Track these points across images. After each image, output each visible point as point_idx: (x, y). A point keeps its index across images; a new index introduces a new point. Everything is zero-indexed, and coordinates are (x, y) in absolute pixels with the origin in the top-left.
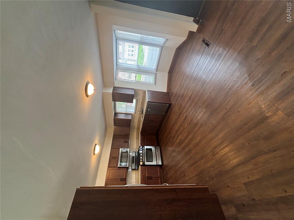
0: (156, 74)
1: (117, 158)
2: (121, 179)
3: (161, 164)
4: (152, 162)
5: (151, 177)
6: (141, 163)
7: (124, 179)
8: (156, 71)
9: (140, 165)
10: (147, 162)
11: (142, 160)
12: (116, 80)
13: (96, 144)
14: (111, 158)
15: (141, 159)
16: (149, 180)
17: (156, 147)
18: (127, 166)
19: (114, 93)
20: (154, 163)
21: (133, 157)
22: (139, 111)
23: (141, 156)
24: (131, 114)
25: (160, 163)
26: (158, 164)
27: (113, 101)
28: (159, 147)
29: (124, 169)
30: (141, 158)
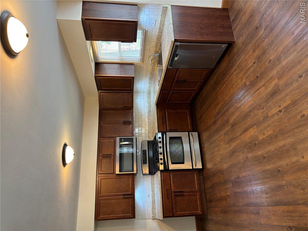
1: (112, 157)
2: (124, 195)
3: (202, 168)
4: (183, 163)
5: (182, 192)
6: (162, 167)
7: (131, 195)
9: (159, 169)
10: (172, 163)
11: (162, 161)
13: (65, 145)
14: (101, 158)
15: (161, 159)
16: (177, 198)
17: (190, 133)
18: (133, 171)
20: (187, 166)
21: (143, 151)
22: (152, 57)
23: (161, 148)
24: (132, 64)
25: (200, 166)
26: (194, 167)
28: (195, 134)
29: (129, 176)
30: (161, 157)
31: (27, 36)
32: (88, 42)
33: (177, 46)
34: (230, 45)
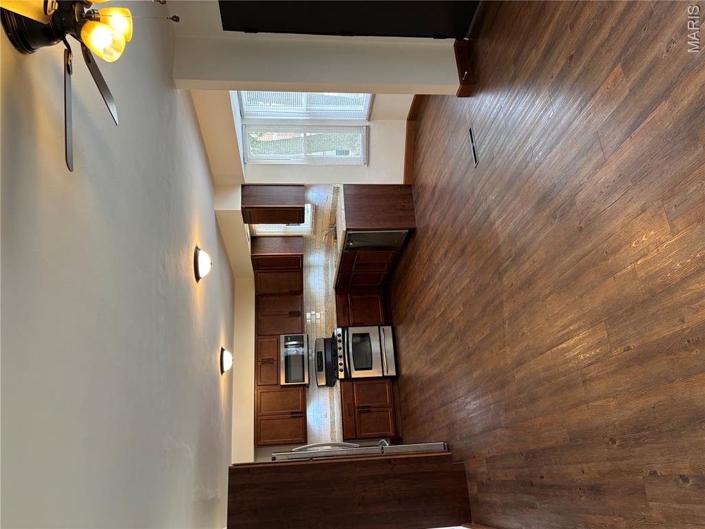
0: (368, 128)
1: (275, 363)
2: (292, 413)
3: (395, 374)
4: (371, 369)
5: (368, 407)
6: (341, 375)
7: (301, 413)
8: (369, 119)
9: (338, 378)
10: (356, 369)
11: (342, 367)
12: (245, 163)
14: (259, 364)
15: (341, 364)
16: (363, 415)
17: (381, 328)
18: (304, 381)
19: (246, 208)
20: (375, 373)
21: (318, 353)
23: (340, 349)
25: (392, 373)
26: (385, 374)
27: (245, 222)
28: (388, 329)
29: (299, 388)
30: (340, 361)
31: (211, 264)
32: (247, 226)
33: (350, 234)
34: (412, 232)
